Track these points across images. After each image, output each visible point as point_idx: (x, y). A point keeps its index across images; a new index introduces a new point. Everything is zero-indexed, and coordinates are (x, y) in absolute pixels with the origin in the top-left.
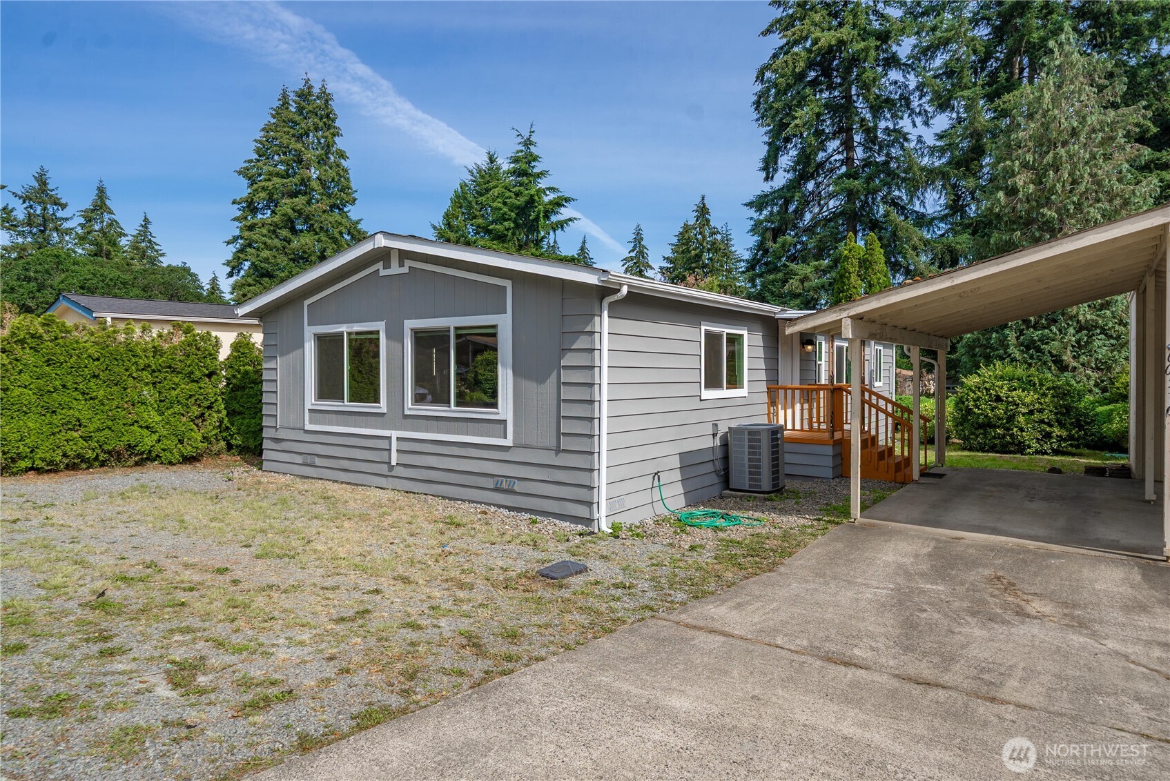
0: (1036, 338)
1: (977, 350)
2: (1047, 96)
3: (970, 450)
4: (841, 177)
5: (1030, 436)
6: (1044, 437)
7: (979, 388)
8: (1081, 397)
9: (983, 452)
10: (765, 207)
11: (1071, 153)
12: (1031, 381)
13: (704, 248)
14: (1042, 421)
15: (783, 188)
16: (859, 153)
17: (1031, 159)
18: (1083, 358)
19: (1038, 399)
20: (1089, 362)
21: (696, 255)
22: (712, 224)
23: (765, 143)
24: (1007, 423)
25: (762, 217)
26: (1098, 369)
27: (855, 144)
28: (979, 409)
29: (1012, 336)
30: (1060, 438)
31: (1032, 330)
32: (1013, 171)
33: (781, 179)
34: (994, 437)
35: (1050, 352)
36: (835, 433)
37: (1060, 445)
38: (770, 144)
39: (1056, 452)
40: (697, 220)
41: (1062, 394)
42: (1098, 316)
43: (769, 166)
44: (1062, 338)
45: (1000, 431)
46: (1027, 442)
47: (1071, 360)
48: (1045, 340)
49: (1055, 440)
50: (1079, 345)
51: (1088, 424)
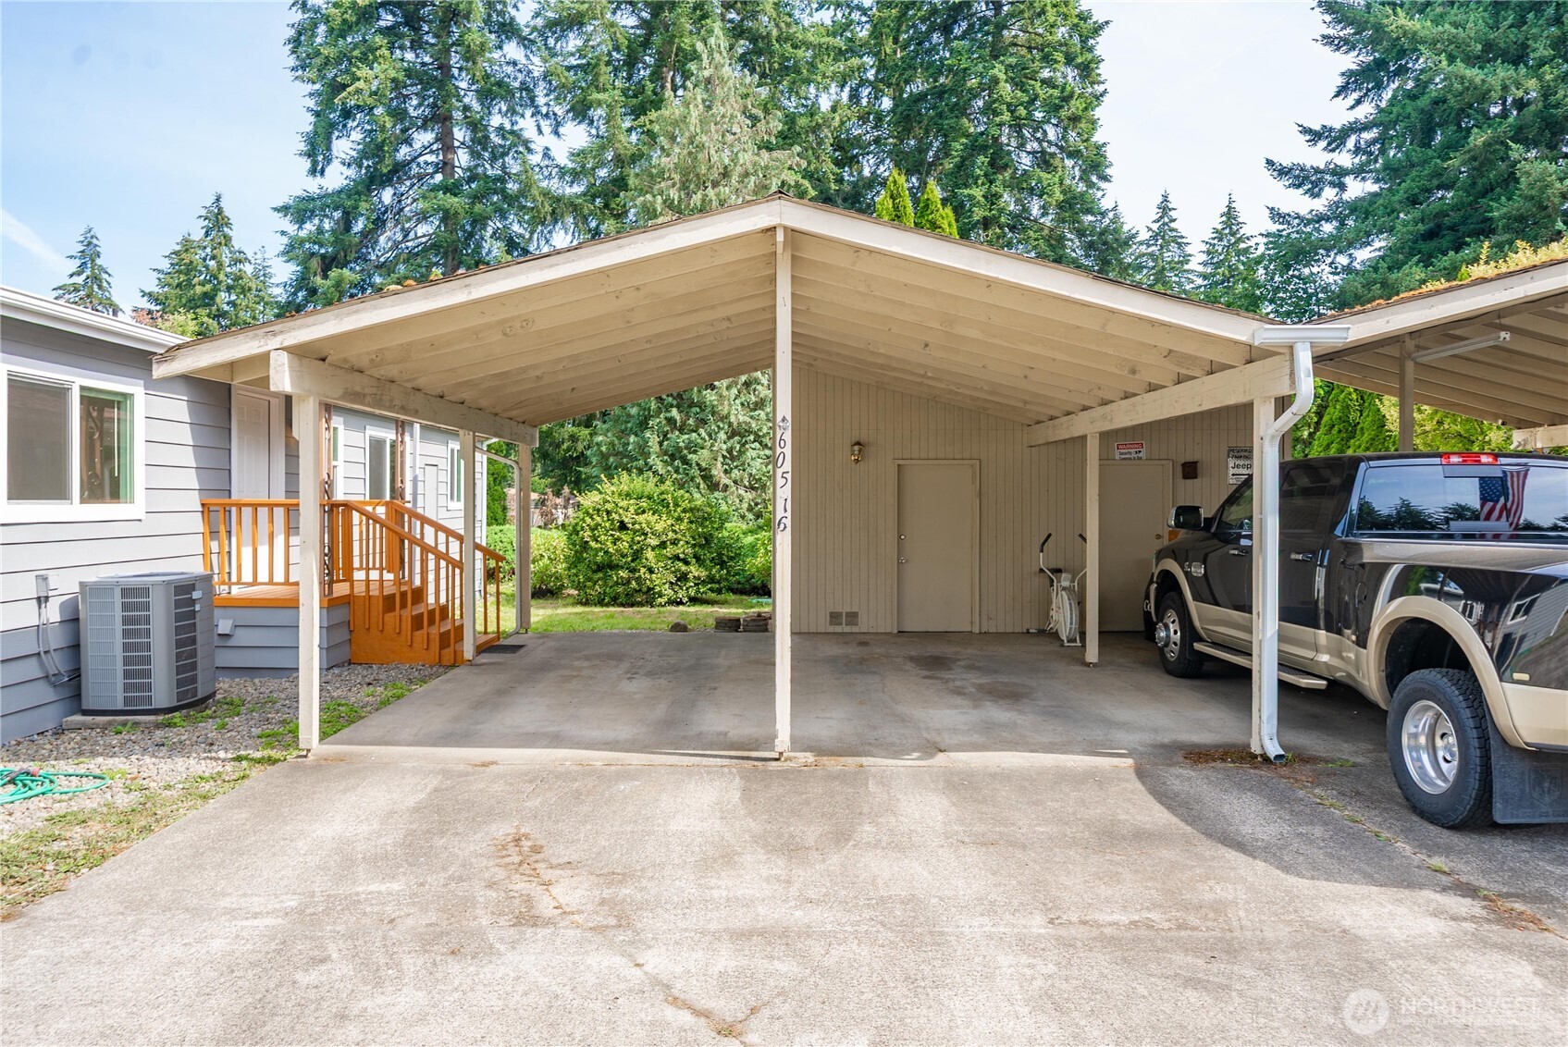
0: (681, 444)
1: (611, 459)
2: (695, 114)
3: (586, 603)
4: (435, 189)
5: (661, 580)
6: (679, 579)
7: (598, 510)
8: (724, 522)
9: (602, 606)
10: (310, 218)
11: (722, 197)
12: (665, 499)
13: (219, 283)
14: (677, 558)
15: (340, 192)
16: (463, 158)
17: (676, 198)
18: (735, 474)
19: (672, 525)
20: (742, 479)
21: (205, 295)
22: (236, 244)
23: (309, 110)
24: (633, 561)
25: (303, 234)
26: (753, 488)
27: (457, 144)
28: (597, 541)
29: (653, 440)
30: (699, 582)
31: (677, 433)
32: (655, 210)
33: (337, 177)
34: (617, 583)
35: (698, 465)
36: (335, 586)
37: (698, 591)
38: (317, 114)
39: (694, 600)
40: (207, 234)
41: (700, 516)
42: (752, 417)
43: (317, 151)
44: (712, 445)
45: (624, 574)
46: (657, 589)
47: (722, 475)
48: (693, 447)
49: (692, 584)
50: (731, 455)
51: (732, 559)
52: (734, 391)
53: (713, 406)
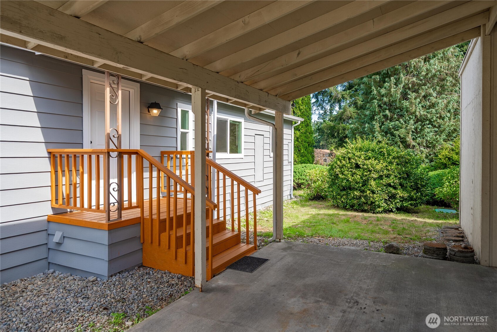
0: (390, 127)
5: (380, 198)
6: (390, 198)
7: (344, 157)
8: (418, 165)
9: (345, 210)
12: (382, 151)
14: (389, 185)
18: (419, 140)
19: (387, 166)
20: (422, 143)
24: (363, 186)
26: (428, 147)
28: (343, 174)
29: (377, 125)
30: (403, 199)
31: (389, 122)
34: (353, 198)
35: (399, 136)
36: (123, 212)
37: (402, 205)
39: (399, 210)
41: (404, 162)
42: (427, 112)
44: (407, 126)
45: (357, 193)
46: (377, 203)
47: (412, 141)
48: (396, 128)
49: (398, 201)
50: (416, 131)
51: (423, 186)
52: (418, 100)
53: (407, 108)
